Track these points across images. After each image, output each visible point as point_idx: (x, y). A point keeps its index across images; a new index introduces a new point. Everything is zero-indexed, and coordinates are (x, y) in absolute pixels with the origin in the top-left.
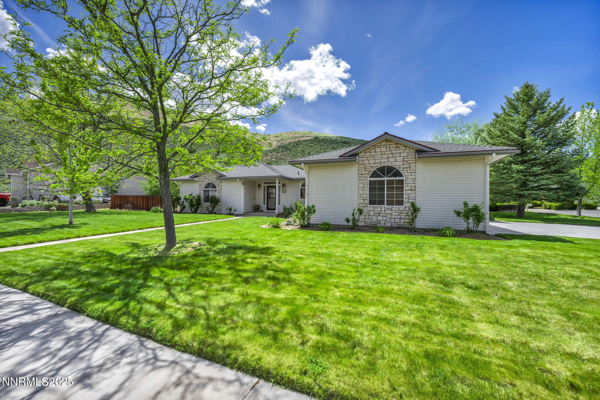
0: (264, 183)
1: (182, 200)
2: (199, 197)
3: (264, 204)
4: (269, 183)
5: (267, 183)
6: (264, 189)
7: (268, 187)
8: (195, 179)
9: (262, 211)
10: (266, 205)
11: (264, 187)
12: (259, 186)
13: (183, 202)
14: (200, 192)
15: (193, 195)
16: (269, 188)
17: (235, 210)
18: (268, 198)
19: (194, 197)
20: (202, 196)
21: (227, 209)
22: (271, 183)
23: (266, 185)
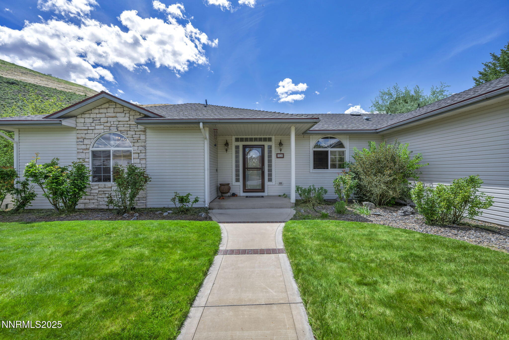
0: (237, 140)
1: (22, 178)
2: (80, 168)
3: (238, 180)
4: (246, 140)
5: (242, 140)
6: (237, 152)
7: (245, 147)
8: (65, 123)
9: (234, 195)
10: (241, 183)
11: (237, 147)
12: (227, 144)
13: (25, 184)
14: (82, 156)
15: (62, 164)
16: (247, 150)
17: (196, 201)
18: (245, 168)
19: (63, 170)
20: (89, 166)
21: (174, 200)
22: (251, 140)
23: (241, 144)
